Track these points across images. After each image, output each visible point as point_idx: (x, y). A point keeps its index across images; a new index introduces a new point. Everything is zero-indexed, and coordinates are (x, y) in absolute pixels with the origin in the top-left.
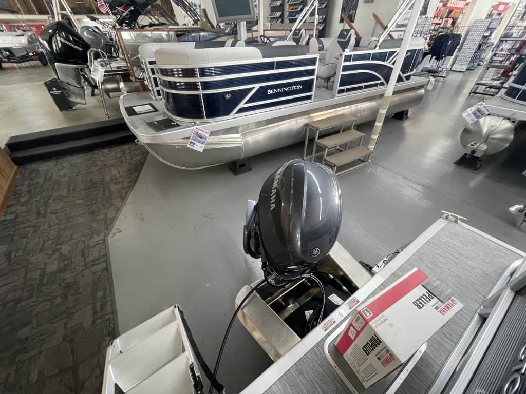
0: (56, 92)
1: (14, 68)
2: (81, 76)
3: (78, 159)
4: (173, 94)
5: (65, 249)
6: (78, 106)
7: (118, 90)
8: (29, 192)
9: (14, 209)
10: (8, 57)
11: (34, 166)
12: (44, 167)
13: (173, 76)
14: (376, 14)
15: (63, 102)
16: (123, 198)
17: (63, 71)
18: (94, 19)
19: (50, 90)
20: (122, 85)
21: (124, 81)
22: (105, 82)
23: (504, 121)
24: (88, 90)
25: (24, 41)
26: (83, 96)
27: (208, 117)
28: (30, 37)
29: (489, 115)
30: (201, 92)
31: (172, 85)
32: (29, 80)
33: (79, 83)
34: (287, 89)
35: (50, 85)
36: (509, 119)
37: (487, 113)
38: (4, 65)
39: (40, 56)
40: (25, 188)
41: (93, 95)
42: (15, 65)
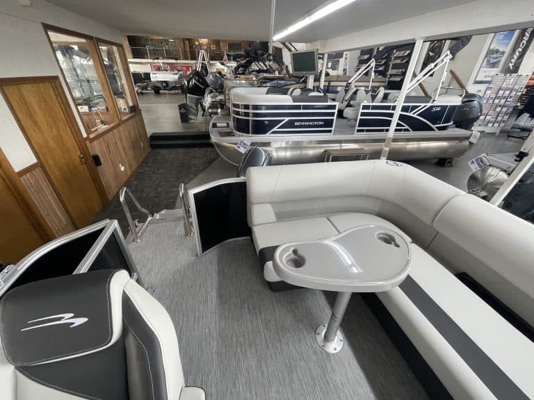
0: (183, 111)
1: (165, 94)
2: (199, 102)
3: (181, 151)
4: (237, 118)
5: (160, 189)
6: (192, 121)
7: (216, 113)
8: (153, 162)
9: (144, 168)
10: (164, 87)
11: (158, 150)
12: (163, 151)
13: (239, 108)
14: (453, 70)
15: (185, 118)
16: (196, 175)
17: (190, 99)
18: (223, 64)
19: (180, 109)
20: (219, 110)
21: (221, 108)
22: (210, 108)
23: (501, 173)
24: (201, 112)
25: (176, 77)
26: (196, 115)
27: (253, 133)
28: (181, 75)
29: (490, 165)
30: (251, 118)
31: (237, 113)
32: (171, 102)
33: (197, 107)
34: (311, 123)
35: (181, 107)
36: (505, 171)
37: (488, 164)
38: (161, 91)
39: (182, 87)
40: (151, 160)
41: (203, 115)
42: (167, 92)
